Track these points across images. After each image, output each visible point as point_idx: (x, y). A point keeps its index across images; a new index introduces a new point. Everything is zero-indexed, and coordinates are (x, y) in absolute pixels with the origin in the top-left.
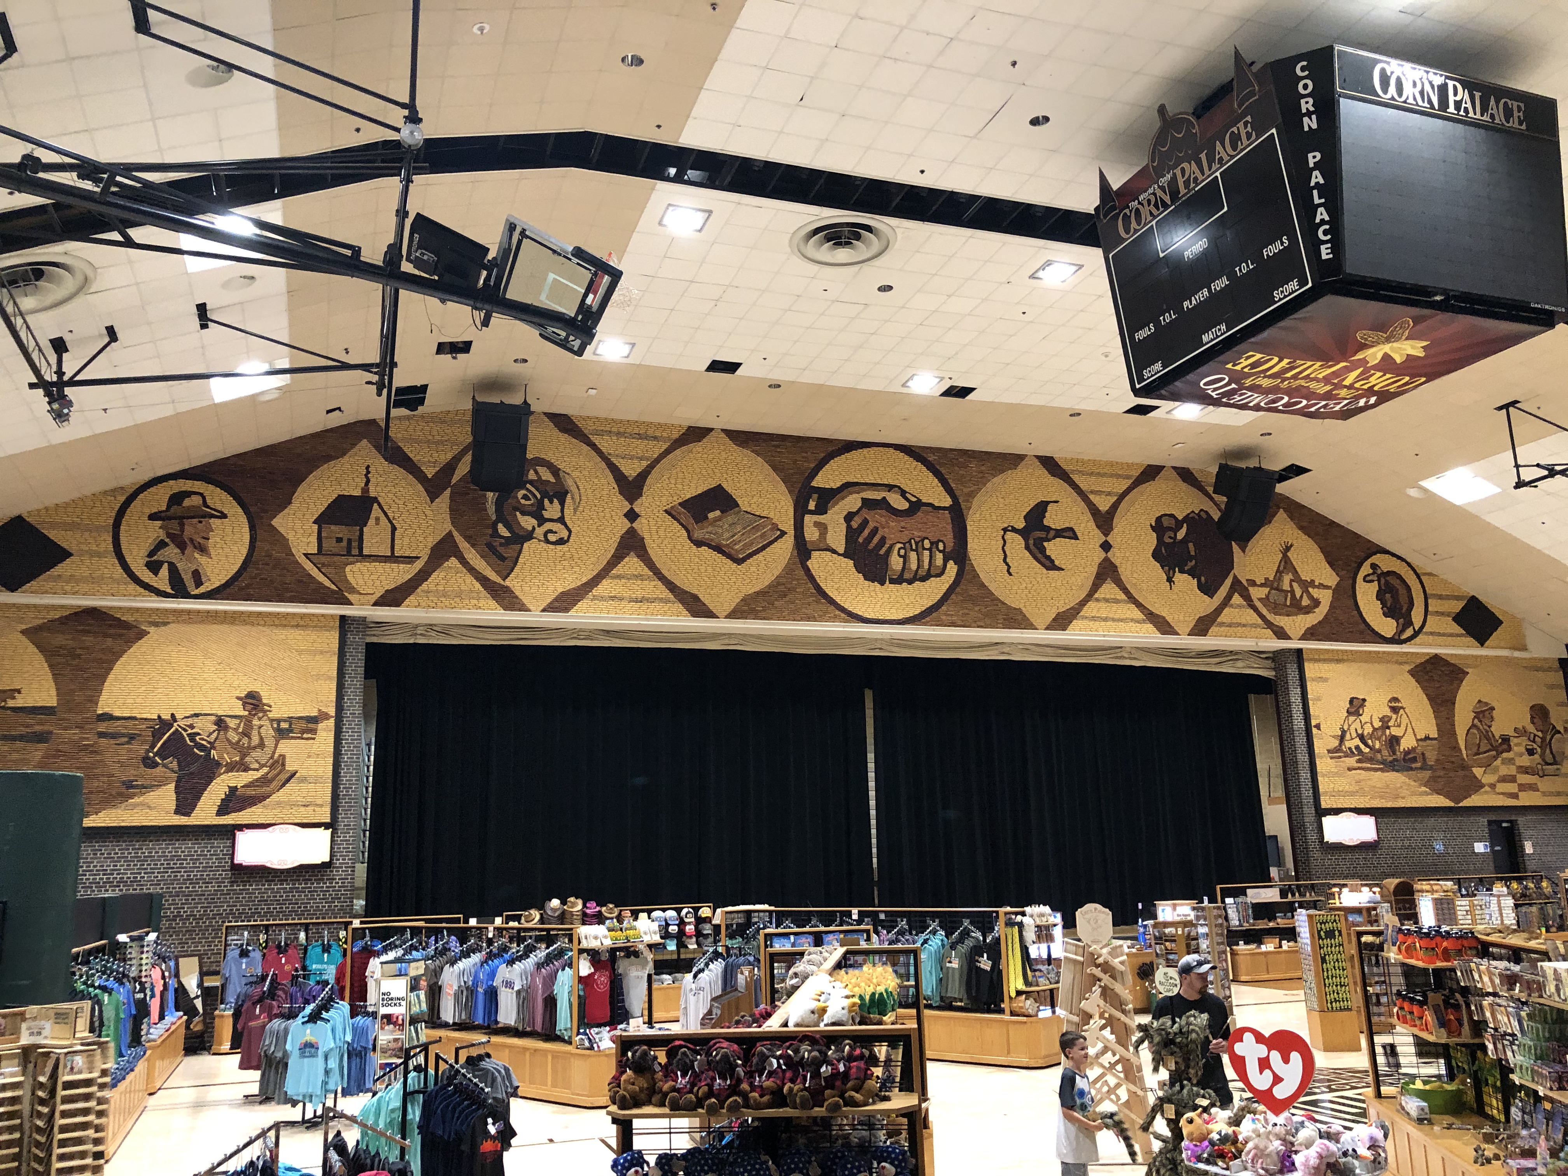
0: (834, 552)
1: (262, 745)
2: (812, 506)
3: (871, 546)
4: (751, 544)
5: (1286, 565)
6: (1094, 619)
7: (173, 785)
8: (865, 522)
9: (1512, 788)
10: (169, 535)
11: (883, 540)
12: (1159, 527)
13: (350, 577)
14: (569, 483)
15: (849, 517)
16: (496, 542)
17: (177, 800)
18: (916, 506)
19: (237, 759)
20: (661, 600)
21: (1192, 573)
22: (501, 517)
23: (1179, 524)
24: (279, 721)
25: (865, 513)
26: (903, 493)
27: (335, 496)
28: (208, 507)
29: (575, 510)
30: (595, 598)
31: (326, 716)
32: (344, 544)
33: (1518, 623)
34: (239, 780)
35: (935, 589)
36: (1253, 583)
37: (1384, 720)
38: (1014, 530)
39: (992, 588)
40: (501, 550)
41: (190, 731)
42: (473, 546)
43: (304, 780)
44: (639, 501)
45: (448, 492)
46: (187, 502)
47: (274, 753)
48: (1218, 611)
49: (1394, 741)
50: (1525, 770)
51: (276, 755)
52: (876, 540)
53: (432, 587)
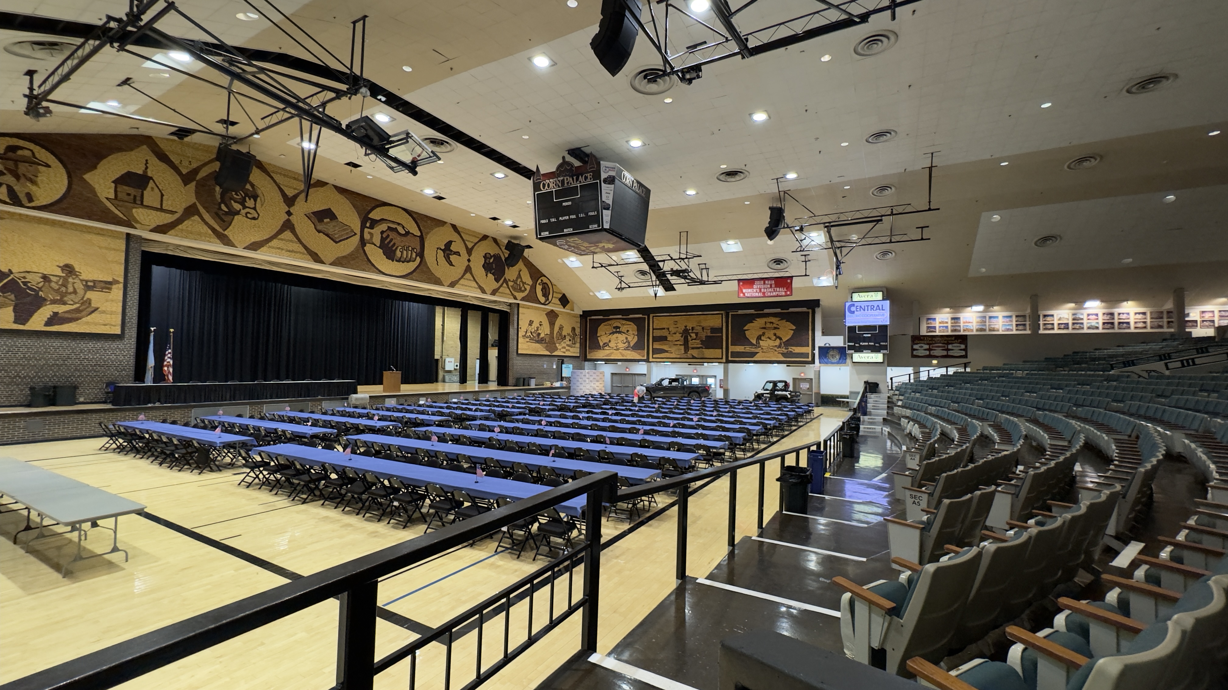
0: (375, 245)
1: (75, 292)
2: (368, 225)
3: (390, 245)
4: (342, 236)
5: (519, 276)
6: (463, 285)
7: (11, 308)
8: (388, 236)
9: (564, 350)
10: (6, 169)
11: (394, 244)
12: (485, 257)
13: (135, 215)
14: (259, 192)
15: (382, 232)
16: (221, 213)
17: (15, 316)
18: (408, 233)
19: (59, 298)
20: (300, 253)
21: (493, 274)
22: (223, 201)
23: (491, 257)
24: (87, 281)
25: (389, 233)
26: (403, 227)
27: (126, 171)
28: (36, 158)
29: (262, 205)
30: (270, 247)
31: (117, 282)
32: (132, 197)
33: (573, 303)
34: (61, 309)
35: (412, 266)
36: (509, 280)
37: (538, 328)
38: (441, 249)
39: (431, 269)
40: (223, 217)
41: (23, 280)
42: (208, 212)
43: (104, 312)
44: (293, 208)
45: (194, 183)
46: (20, 152)
47: (83, 297)
48: (499, 288)
49: (539, 334)
50: (568, 345)
51: (85, 299)
52: (392, 243)
53: (184, 228)
